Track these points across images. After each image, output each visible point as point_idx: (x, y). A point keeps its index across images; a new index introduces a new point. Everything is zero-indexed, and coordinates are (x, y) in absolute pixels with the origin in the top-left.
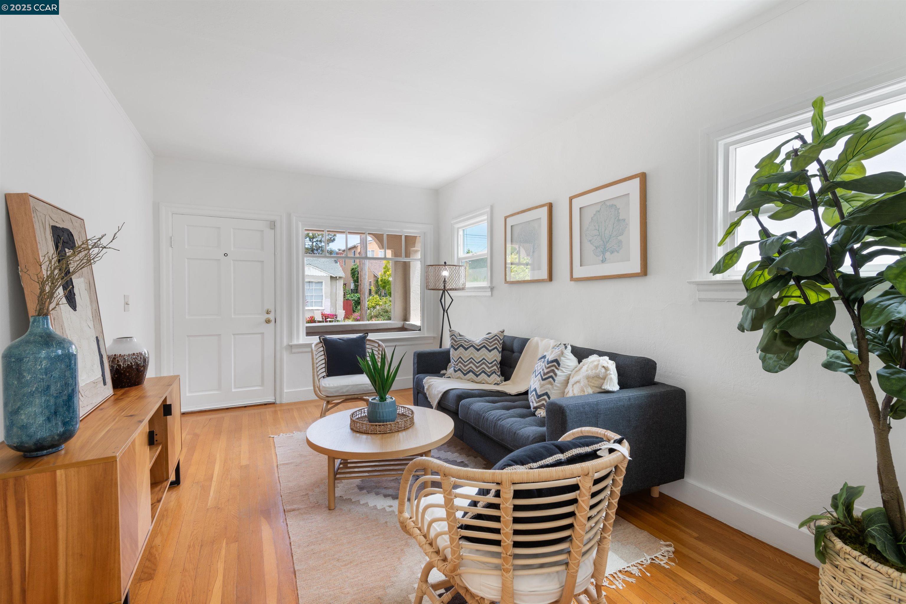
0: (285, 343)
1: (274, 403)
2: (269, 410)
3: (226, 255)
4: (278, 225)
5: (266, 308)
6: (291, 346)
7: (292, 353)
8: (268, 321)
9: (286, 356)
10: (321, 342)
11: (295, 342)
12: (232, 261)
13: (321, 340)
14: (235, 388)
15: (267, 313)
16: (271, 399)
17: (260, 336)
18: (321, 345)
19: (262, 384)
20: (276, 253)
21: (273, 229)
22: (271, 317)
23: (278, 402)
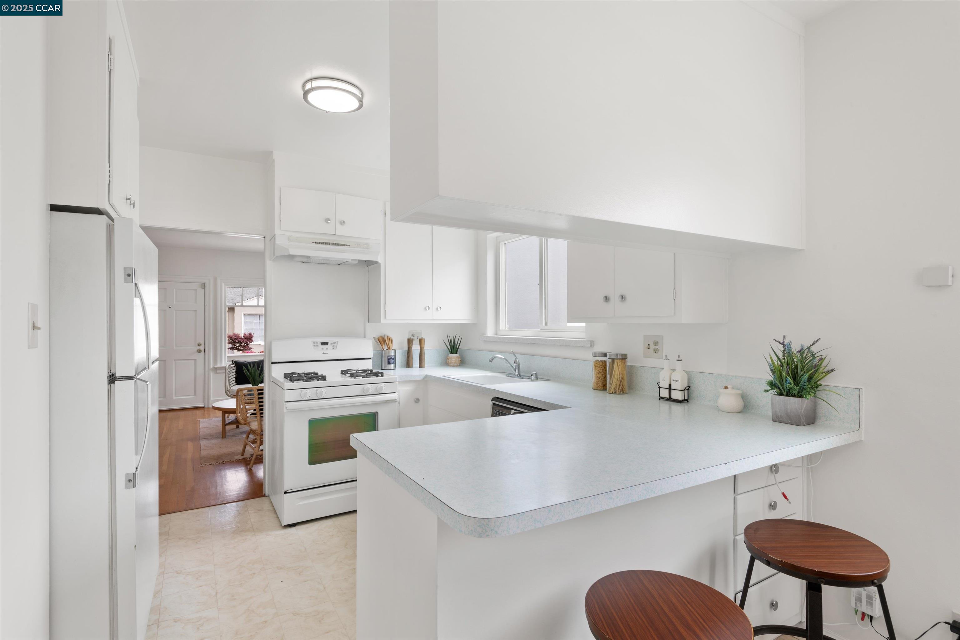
0: (211, 366)
1: (202, 408)
2: (199, 412)
3: (170, 307)
4: (207, 285)
5: (198, 342)
6: (216, 368)
7: (216, 373)
8: (199, 351)
9: (212, 374)
10: (233, 364)
11: (219, 365)
12: (174, 311)
13: (233, 362)
14: (176, 396)
15: (199, 346)
16: (201, 404)
17: (193, 361)
18: (233, 365)
19: (195, 394)
20: (206, 305)
21: (203, 288)
22: (202, 348)
23: (206, 406)
